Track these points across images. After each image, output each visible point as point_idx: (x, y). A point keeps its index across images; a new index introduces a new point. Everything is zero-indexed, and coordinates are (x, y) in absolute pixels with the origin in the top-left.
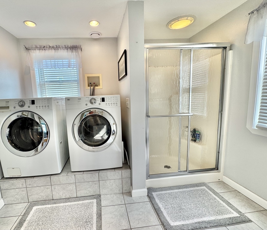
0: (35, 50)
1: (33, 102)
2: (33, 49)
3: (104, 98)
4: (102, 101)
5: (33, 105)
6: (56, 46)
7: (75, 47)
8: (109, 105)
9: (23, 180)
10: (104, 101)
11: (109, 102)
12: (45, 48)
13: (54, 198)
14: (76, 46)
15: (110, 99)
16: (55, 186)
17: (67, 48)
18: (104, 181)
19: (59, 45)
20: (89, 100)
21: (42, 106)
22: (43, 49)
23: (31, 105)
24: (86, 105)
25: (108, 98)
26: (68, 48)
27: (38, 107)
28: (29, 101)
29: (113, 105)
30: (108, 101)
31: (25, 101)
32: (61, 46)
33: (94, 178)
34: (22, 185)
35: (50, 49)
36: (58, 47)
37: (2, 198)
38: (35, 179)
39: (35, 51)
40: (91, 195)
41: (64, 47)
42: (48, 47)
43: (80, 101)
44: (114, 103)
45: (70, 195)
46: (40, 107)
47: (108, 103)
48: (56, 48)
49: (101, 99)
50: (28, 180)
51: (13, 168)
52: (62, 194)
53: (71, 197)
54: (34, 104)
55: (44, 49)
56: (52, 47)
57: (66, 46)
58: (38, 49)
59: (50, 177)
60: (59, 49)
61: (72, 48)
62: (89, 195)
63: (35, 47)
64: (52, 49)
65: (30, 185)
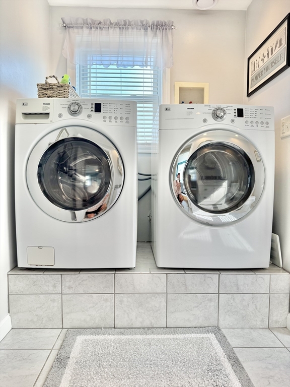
0: (82, 28)
1: (98, 108)
2: (79, 26)
3: (242, 109)
4: (238, 116)
5: (98, 114)
6: (125, 21)
7: (162, 25)
8: (252, 126)
9: (56, 276)
10: (242, 116)
11: (252, 119)
12: (101, 26)
13: (118, 324)
14: (164, 24)
15: (254, 112)
16: (122, 295)
17: (145, 26)
18: (230, 296)
19: (129, 21)
20: (211, 111)
21: (116, 118)
22: (97, 28)
23: (94, 114)
24: (205, 121)
25: (249, 110)
26: (148, 25)
27: (108, 120)
28: (91, 106)
29: (260, 125)
30: (249, 116)
31: (81, 104)
32: (133, 23)
33: (208, 285)
34: (55, 286)
35: (112, 27)
36: (127, 24)
37: (9, 312)
38: (83, 275)
39: (80, 31)
40: (198, 325)
41: (140, 24)
42: (108, 22)
43: (191, 113)
44: (262, 123)
45: (153, 321)
46: (110, 118)
47: (249, 120)
48: (124, 26)
49: (236, 111)
50: (68, 277)
51: (40, 248)
52: (136, 318)
53: (155, 326)
54: (100, 112)
55: (100, 28)
56: (114, 24)
57: (144, 23)
58: (88, 28)
59: (115, 274)
60: (128, 28)
61: (155, 27)
62: (194, 324)
63: (83, 22)
64: (114, 28)
65: (70, 288)
